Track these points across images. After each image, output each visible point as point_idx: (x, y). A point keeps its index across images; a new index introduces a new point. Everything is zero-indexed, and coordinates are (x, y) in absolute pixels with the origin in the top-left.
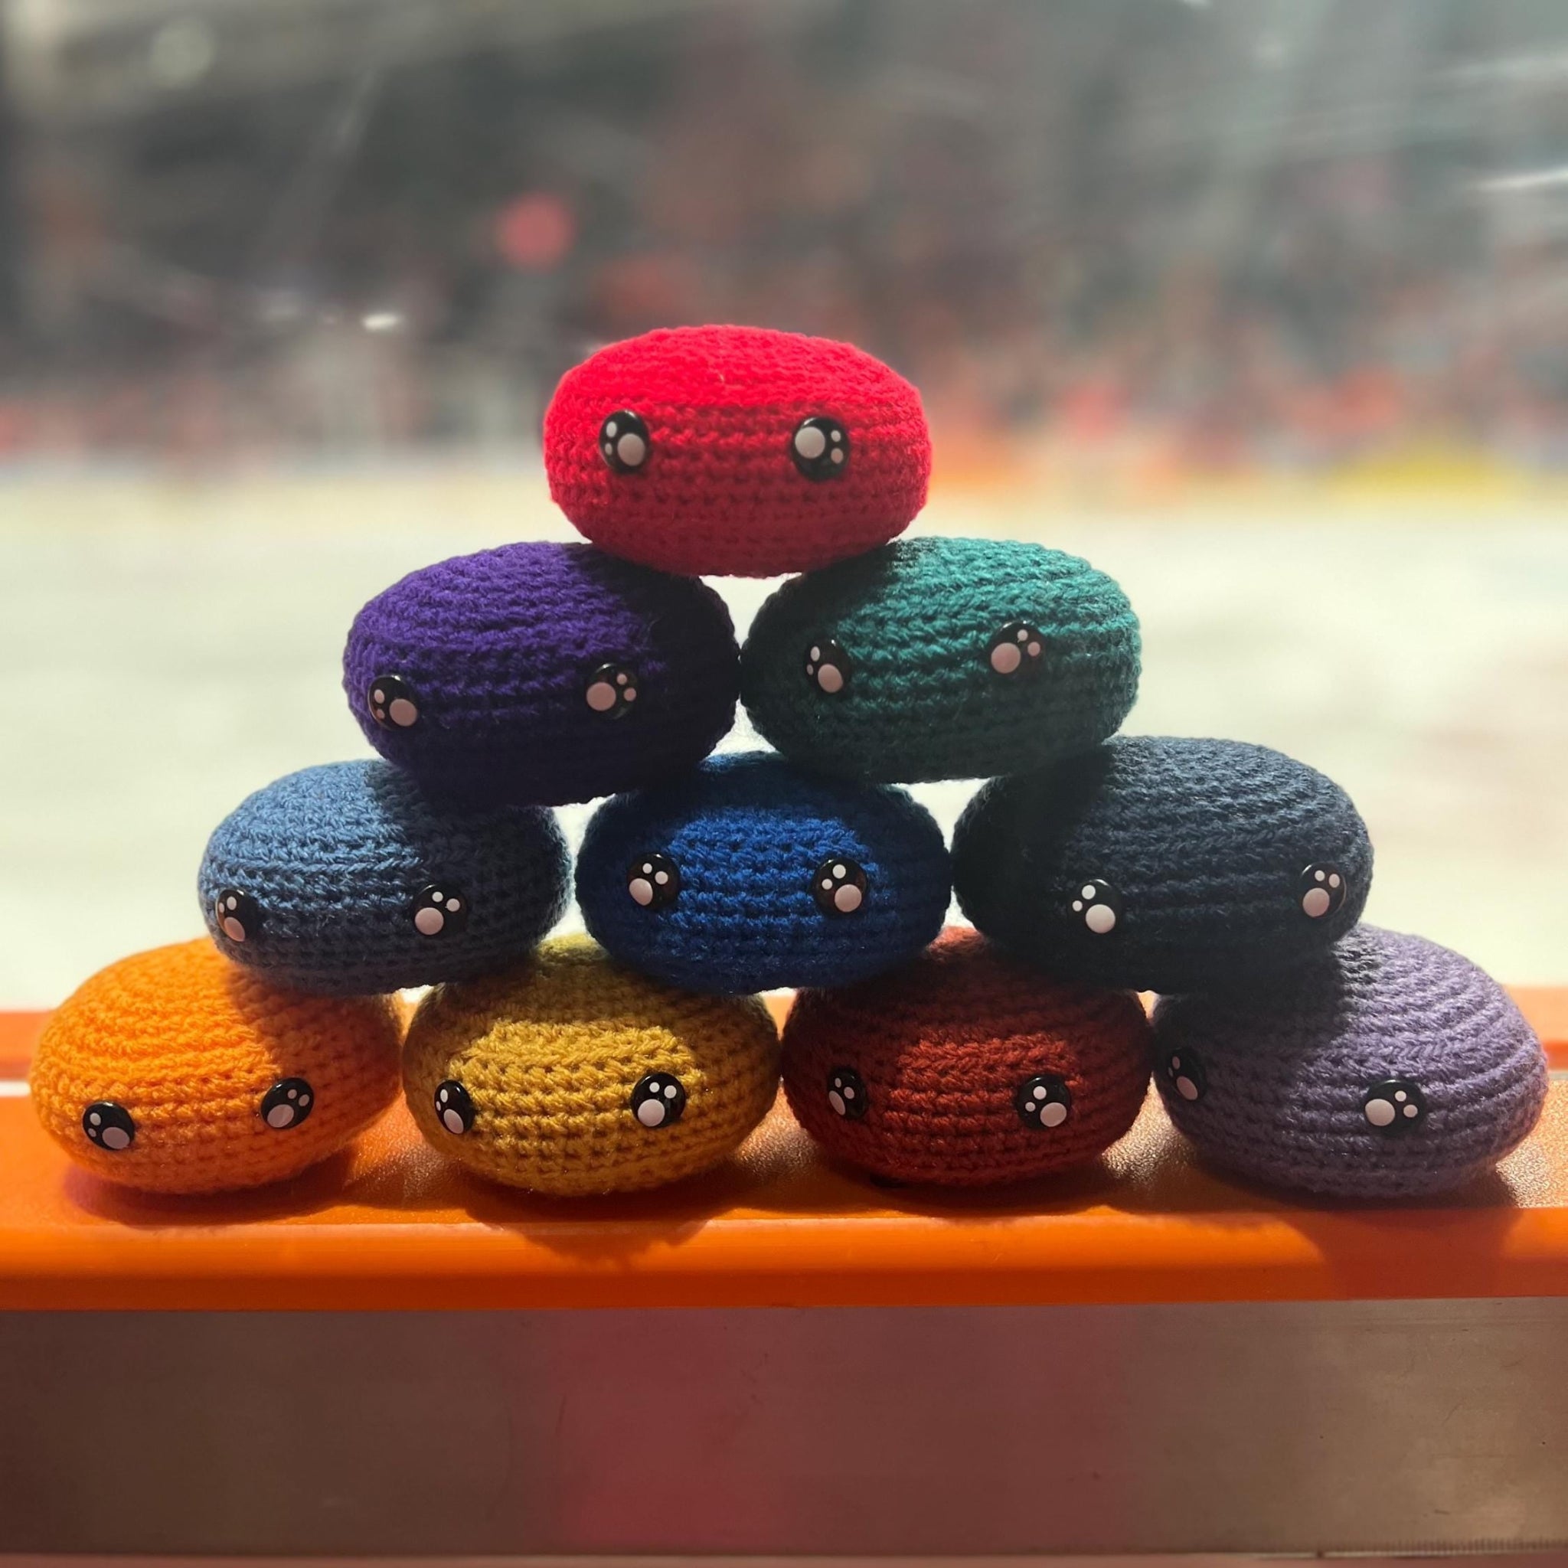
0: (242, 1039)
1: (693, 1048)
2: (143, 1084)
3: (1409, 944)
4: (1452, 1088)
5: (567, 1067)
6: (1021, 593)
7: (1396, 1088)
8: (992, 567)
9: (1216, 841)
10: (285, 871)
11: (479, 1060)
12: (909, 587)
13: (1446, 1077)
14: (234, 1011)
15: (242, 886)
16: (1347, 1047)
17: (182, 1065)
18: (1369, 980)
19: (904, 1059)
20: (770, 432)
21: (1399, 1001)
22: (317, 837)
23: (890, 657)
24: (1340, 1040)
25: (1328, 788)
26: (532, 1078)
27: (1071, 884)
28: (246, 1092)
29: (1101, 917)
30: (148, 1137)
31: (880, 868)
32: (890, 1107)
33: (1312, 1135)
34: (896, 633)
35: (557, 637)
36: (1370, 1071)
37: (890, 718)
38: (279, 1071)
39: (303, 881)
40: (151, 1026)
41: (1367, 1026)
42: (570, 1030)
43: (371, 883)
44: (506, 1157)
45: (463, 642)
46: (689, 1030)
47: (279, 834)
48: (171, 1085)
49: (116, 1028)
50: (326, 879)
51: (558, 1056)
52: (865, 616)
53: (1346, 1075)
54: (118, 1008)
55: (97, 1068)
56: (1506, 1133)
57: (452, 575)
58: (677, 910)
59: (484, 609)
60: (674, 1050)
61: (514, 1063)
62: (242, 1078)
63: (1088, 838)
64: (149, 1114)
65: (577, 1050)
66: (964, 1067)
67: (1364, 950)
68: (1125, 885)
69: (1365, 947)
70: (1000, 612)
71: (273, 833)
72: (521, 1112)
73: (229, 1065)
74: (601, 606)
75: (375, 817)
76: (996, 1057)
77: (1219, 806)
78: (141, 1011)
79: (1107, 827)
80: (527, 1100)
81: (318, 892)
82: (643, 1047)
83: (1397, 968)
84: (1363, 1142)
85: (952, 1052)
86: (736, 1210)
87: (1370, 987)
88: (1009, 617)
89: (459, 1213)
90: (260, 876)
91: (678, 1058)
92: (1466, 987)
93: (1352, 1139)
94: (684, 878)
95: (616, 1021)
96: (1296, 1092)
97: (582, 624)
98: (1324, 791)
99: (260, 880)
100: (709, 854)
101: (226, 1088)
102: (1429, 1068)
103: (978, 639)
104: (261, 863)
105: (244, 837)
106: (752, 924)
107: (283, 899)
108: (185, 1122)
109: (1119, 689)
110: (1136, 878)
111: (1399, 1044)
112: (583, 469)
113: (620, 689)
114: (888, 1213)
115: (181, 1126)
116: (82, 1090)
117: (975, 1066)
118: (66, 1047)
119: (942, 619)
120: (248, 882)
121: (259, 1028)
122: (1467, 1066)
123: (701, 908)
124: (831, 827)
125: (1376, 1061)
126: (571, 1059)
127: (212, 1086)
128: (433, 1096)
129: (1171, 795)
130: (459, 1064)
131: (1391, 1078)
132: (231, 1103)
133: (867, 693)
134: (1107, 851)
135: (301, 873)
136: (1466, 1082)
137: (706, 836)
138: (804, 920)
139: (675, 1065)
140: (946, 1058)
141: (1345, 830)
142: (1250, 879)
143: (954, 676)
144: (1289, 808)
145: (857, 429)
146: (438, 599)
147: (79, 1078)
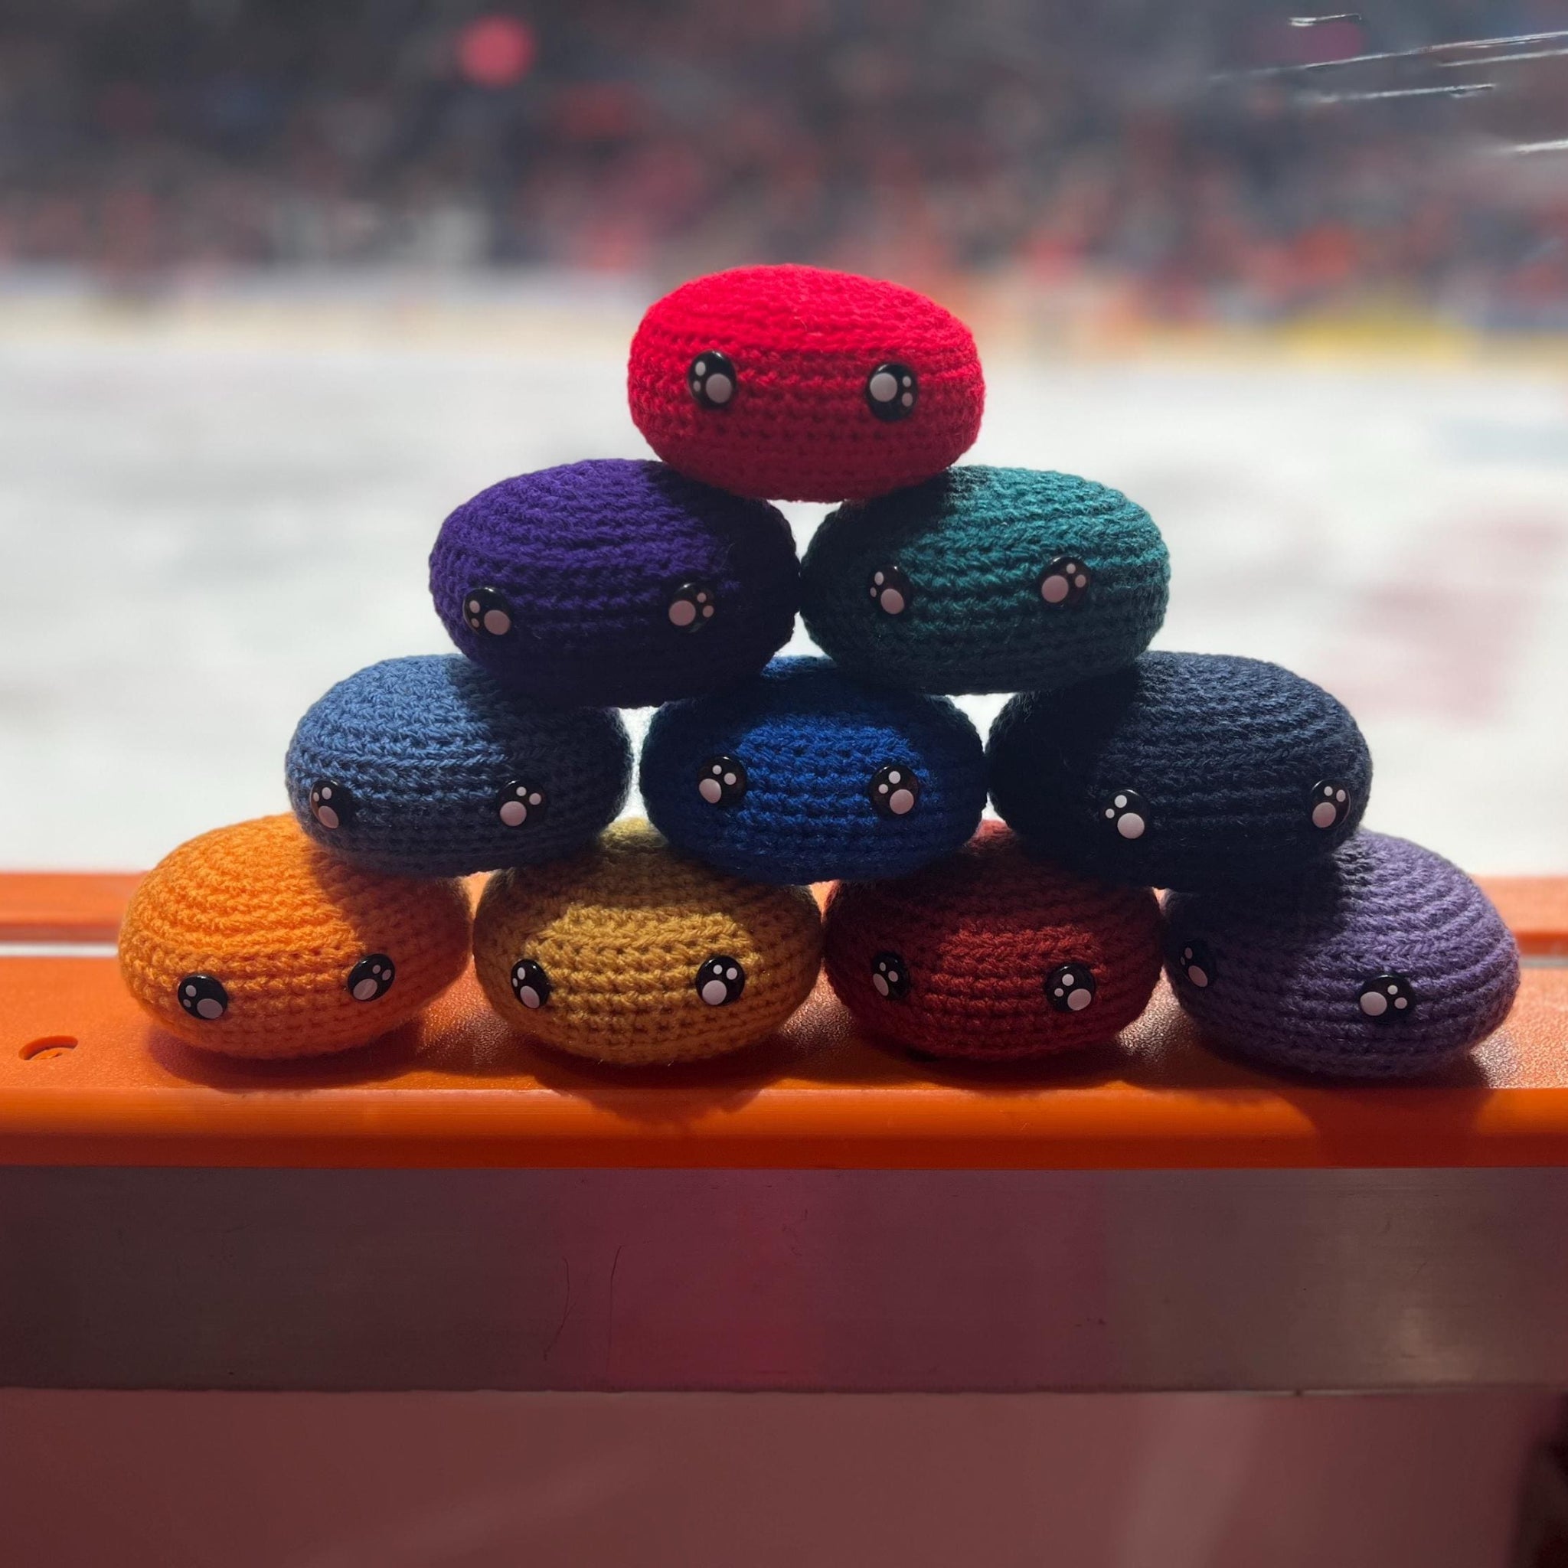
0: (328, 918)
1: (751, 932)
2: (237, 958)
3: (1399, 847)
4: (1438, 982)
5: (637, 949)
6: (1069, 529)
7: (1388, 982)
8: (1041, 501)
9: (1238, 757)
10: (380, 765)
11: (554, 941)
12: (966, 519)
13: (1432, 973)
14: (320, 891)
15: (336, 777)
16: (1345, 943)
17: (273, 942)
18: (1365, 883)
19: (943, 947)
20: (846, 376)
21: (1391, 902)
22: (409, 733)
23: (949, 585)
24: (1339, 937)
25: (1334, 708)
26: (604, 959)
27: (1104, 793)
28: (335, 968)
29: (1132, 824)
30: (240, 1008)
31: (931, 774)
32: (929, 990)
33: (1311, 1022)
34: (955, 563)
35: (642, 558)
36: (1365, 966)
37: (948, 640)
38: (364, 948)
39: (396, 775)
40: (242, 904)
41: (1363, 925)
42: (639, 915)
43: (459, 777)
44: (578, 1030)
45: (555, 558)
46: (746, 917)
47: (371, 729)
48: (264, 960)
49: (208, 905)
50: (418, 773)
51: (629, 939)
52: (926, 545)
53: (1345, 969)
54: (208, 886)
55: (191, 943)
56: (1483, 1023)
57: (539, 492)
58: (744, 809)
59: (573, 528)
60: (734, 935)
61: (587, 944)
62: (330, 954)
63: (1121, 751)
64: (242, 987)
65: (647, 934)
66: (999, 955)
67: (1360, 853)
68: (1155, 795)
69: (1360, 850)
70: (1050, 546)
71: (365, 728)
72: (595, 990)
73: (318, 943)
74: (682, 528)
75: (462, 715)
76: (1029, 946)
77: (1239, 726)
78: (231, 889)
79: (1139, 742)
80: (601, 979)
81: (411, 785)
82: (707, 932)
83: (1390, 871)
84: (1357, 1030)
85: (988, 941)
86: (785, 1081)
87: (1364, 889)
88: (1059, 552)
89: (530, 1080)
90: (354, 769)
91: (739, 943)
92: (1450, 890)
93: (1347, 1026)
94: (751, 780)
95: (682, 908)
96: (1299, 983)
97: (665, 545)
98: (1331, 711)
99: (354, 772)
100: (774, 758)
101: (316, 963)
102: (1418, 965)
103: (1030, 570)
104: (354, 756)
105: (336, 729)
106: (813, 824)
107: (377, 791)
108: (275, 994)
109: (1151, 615)
110: (1164, 789)
111: (1392, 942)
112: (669, 402)
113: (699, 607)
114: (924, 1085)
115: (272, 997)
116: (177, 963)
117: (1010, 955)
118: (158, 923)
119: (997, 551)
120: (342, 773)
121: (344, 907)
122: (1451, 963)
123: (765, 807)
124: (885, 736)
125: (1372, 957)
126: (641, 942)
127: (302, 962)
128: (509, 973)
129: (1196, 714)
130: (535, 944)
131: (1383, 973)
132: (320, 978)
133: (925, 616)
134: (1138, 764)
135: (395, 767)
136: (1451, 977)
137: (772, 741)
138: (861, 821)
139: (735, 949)
140: (984, 947)
141: (1350, 748)
142: (1267, 793)
143: (1007, 603)
144: (1302, 728)
145: (925, 375)
146: (528, 516)
147: (174, 952)
